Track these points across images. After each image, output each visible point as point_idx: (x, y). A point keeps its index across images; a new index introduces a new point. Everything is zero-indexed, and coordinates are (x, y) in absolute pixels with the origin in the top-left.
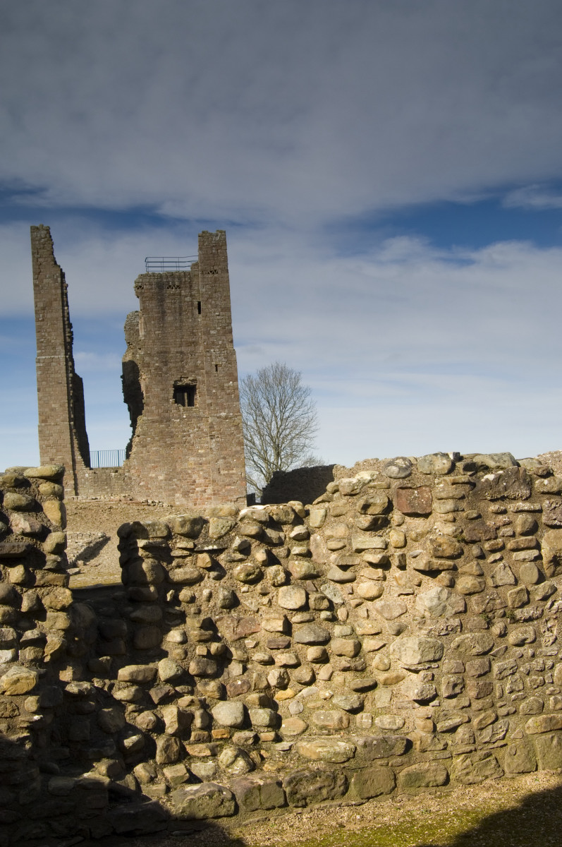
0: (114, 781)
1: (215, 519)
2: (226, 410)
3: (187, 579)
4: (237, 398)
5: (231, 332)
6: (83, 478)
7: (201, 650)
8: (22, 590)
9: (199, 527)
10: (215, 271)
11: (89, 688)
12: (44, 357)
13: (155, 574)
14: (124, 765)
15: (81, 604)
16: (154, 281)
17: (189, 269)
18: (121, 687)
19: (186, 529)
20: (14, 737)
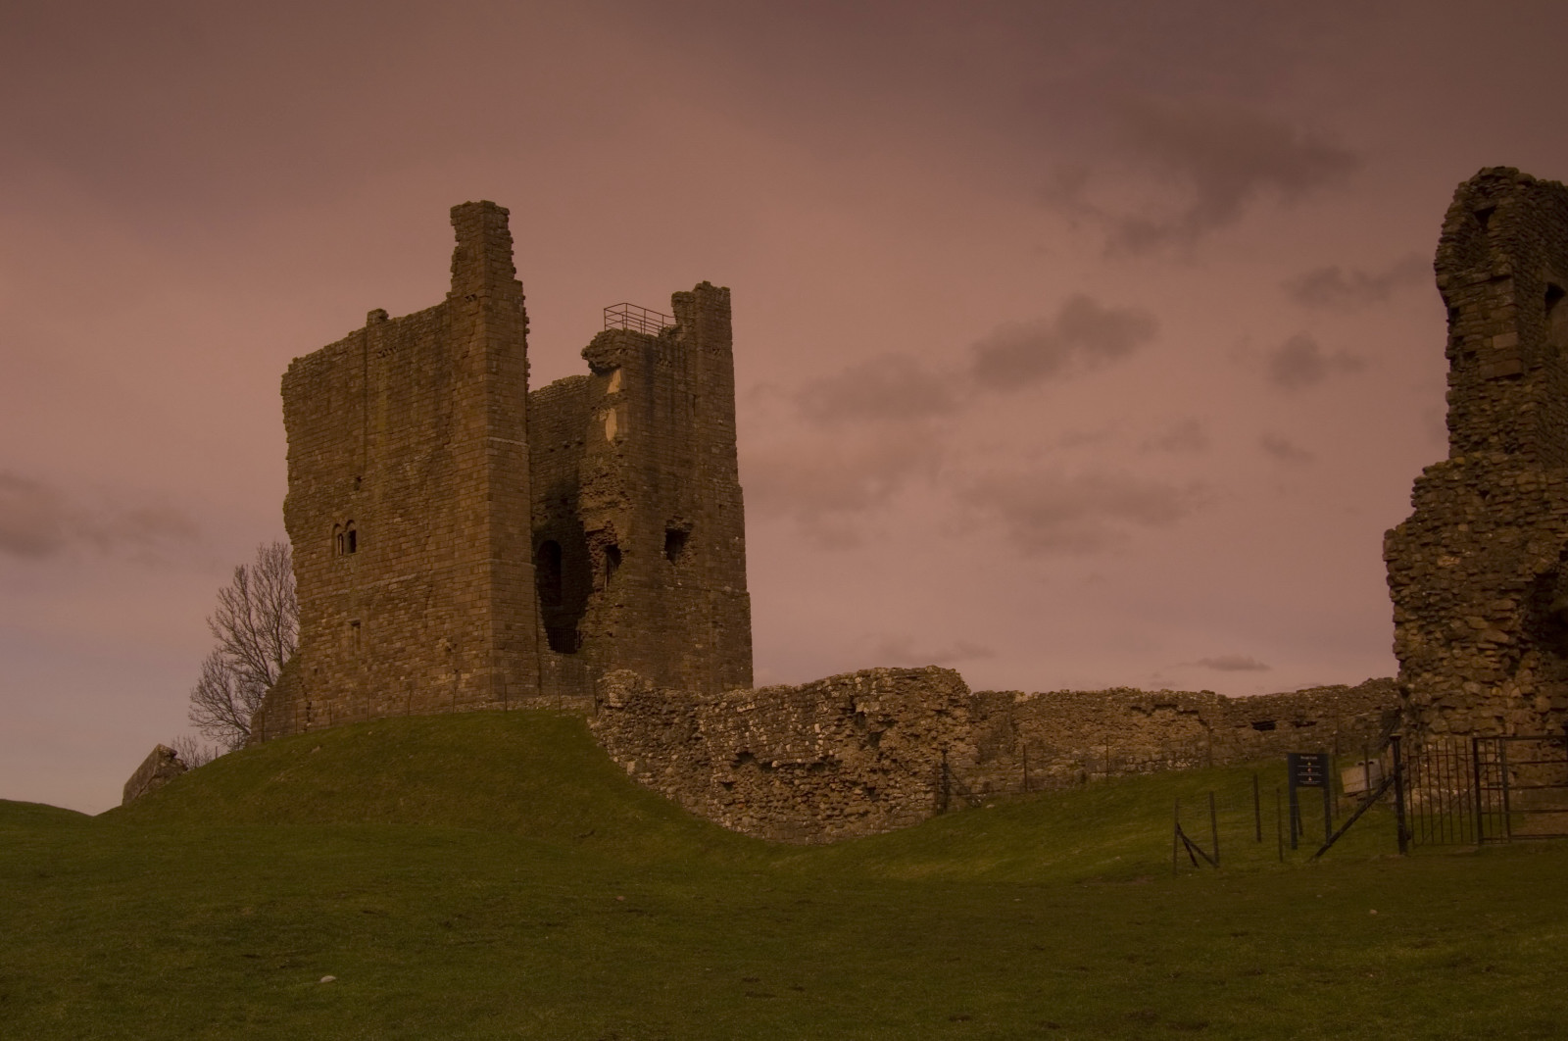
2: (731, 584)
4: (744, 566)
5: (735, 455)
6: (547, 667)
12: (499, 440)
16: (642, 346)
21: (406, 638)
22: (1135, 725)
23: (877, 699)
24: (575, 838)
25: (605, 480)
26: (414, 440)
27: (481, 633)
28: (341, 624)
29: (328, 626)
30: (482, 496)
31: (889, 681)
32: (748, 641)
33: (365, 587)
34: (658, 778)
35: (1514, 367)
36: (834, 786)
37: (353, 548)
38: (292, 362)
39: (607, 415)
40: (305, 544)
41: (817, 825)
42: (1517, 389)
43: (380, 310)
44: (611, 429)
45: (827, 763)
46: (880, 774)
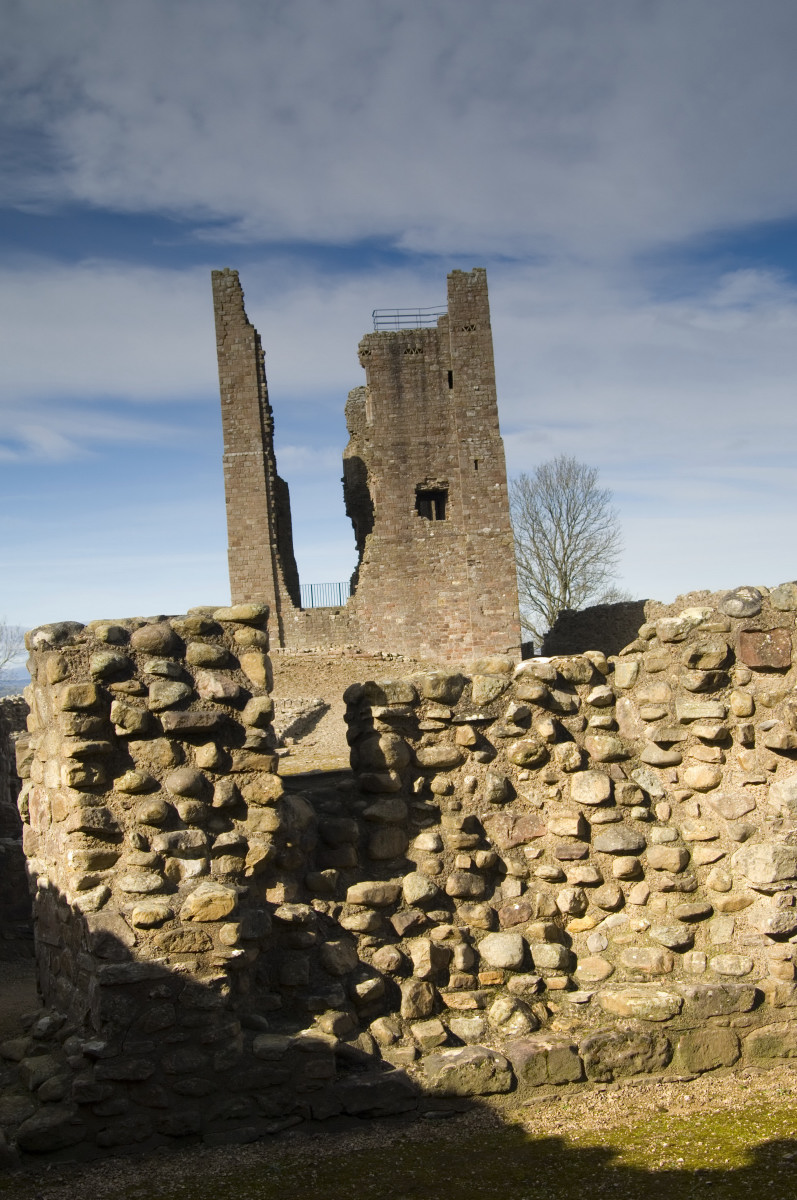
0: (344, 1041)
1: (481, 677)
2: (491, 525)
3: (442, 762)
4: (506, 507)
5: (495, 412)
6: (290, 622)
7: (462, 861)
8: (213, 777)
9: (457, 688)
10: (472, 326)
11: (307, 912)
12: (233, 454)
13: (398, 755)
14: (357, 1020)
15: (294, 796)
16: (385, 343)
17: (434, 325)
18: (351, 912)
19: (440, 691)
20: (206, 979)
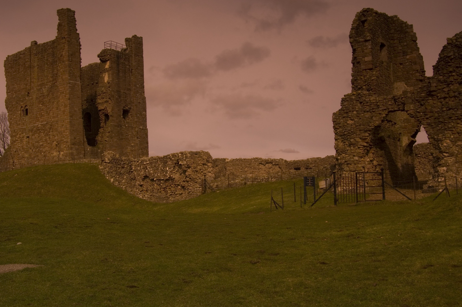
2: (142, 126)
5: (144, 87)
6: (87, 150)
16: (116, 54)
21: (44, 141)
22: (261, 168)
23: (185, 160)
24: (95, 201)
25: (104, 94)
26: (46, 81)
27: (66, 140)
28: (23, 137)
29: (19, 138)
30: (67, 99)
31: (189, 155)
32: (147, 143)
33: (31, 126)
34: (120, 183)
35: (371, 66)
36: (172, 186)
37: (27, 114)
38: (7, 57)
39: (105, 75)
40: (12, 112)
41: (167, 197)
42: (371, 73)
43: (35, 41)
44: (106, 79)
45: (171, 179)
46: (186, 182)
